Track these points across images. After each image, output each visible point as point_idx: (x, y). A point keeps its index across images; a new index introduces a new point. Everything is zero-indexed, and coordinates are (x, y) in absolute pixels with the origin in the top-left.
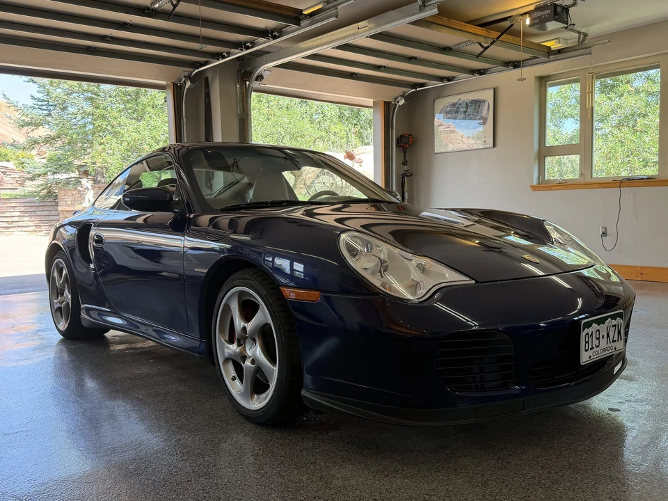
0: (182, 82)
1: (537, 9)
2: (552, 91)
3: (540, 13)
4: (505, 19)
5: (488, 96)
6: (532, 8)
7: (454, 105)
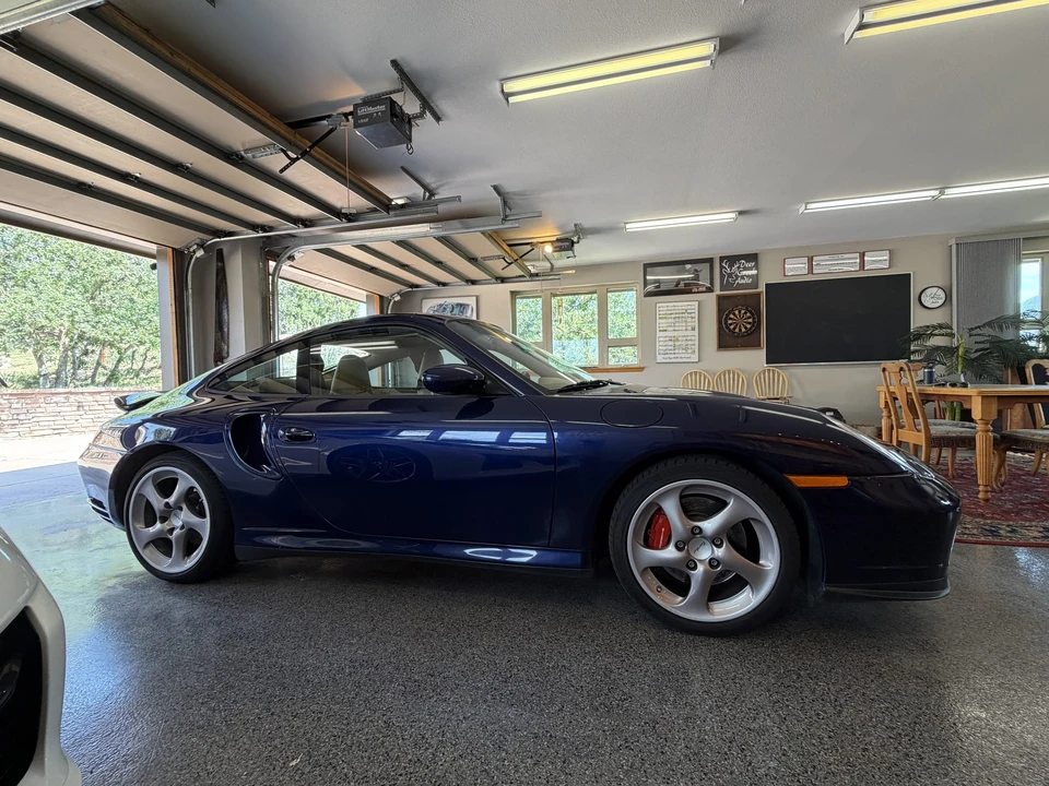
0: (191, 250)
1: (558, 240)
2: (520, 303)
3: (560, 244)
4: (528, 244)
5: (472, 302)
6: (554, 239)
7: (441, 305)
